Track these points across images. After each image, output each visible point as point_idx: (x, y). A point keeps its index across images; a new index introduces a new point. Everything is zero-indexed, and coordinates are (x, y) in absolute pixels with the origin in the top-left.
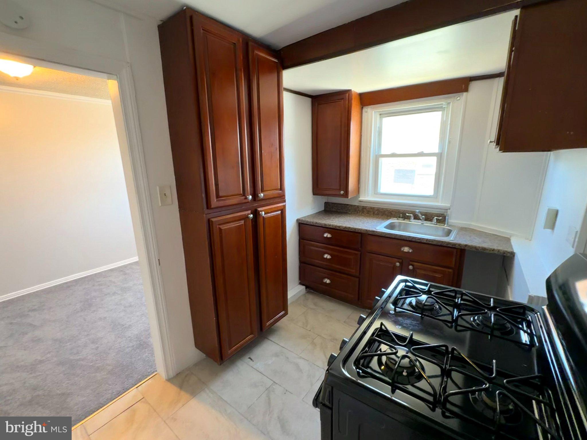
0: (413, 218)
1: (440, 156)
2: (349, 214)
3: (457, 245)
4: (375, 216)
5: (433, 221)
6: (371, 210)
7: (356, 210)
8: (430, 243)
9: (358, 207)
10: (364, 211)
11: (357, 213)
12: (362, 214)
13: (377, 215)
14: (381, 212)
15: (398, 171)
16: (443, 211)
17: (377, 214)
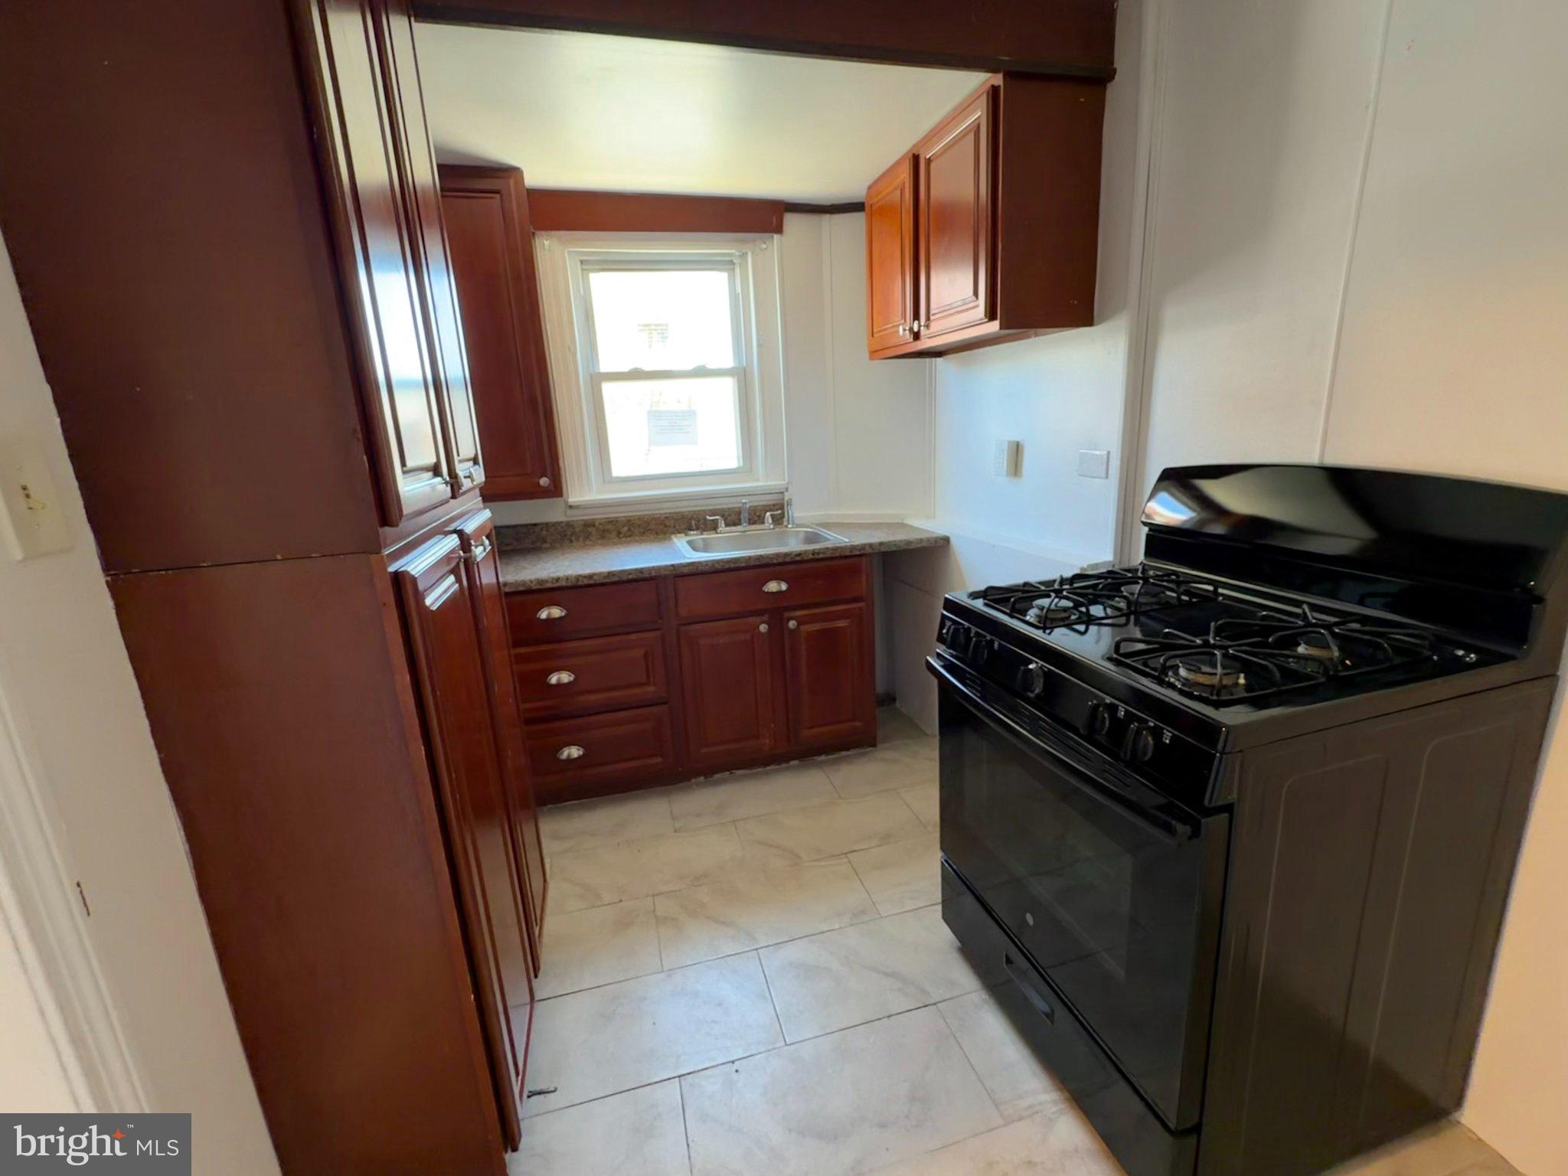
0: (723, 525)
1: (741, 375)
2: (547, 549)
3: (867, 548)
4: (623, 539)
5: (766, 521)
6: (609, 527)
7: (565, 536)
8: (821, 556)
9: (569, 524)
10: (590, 534)
11: (571, 541)
12: (584, 542)
13: (629, 536)
14: (639, 526)
15: (655, 415)
16: (775, 497)
17: (628, 534)
